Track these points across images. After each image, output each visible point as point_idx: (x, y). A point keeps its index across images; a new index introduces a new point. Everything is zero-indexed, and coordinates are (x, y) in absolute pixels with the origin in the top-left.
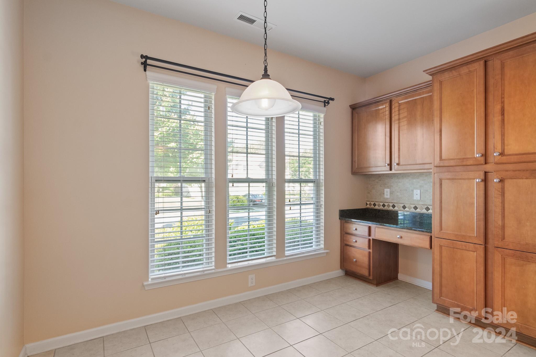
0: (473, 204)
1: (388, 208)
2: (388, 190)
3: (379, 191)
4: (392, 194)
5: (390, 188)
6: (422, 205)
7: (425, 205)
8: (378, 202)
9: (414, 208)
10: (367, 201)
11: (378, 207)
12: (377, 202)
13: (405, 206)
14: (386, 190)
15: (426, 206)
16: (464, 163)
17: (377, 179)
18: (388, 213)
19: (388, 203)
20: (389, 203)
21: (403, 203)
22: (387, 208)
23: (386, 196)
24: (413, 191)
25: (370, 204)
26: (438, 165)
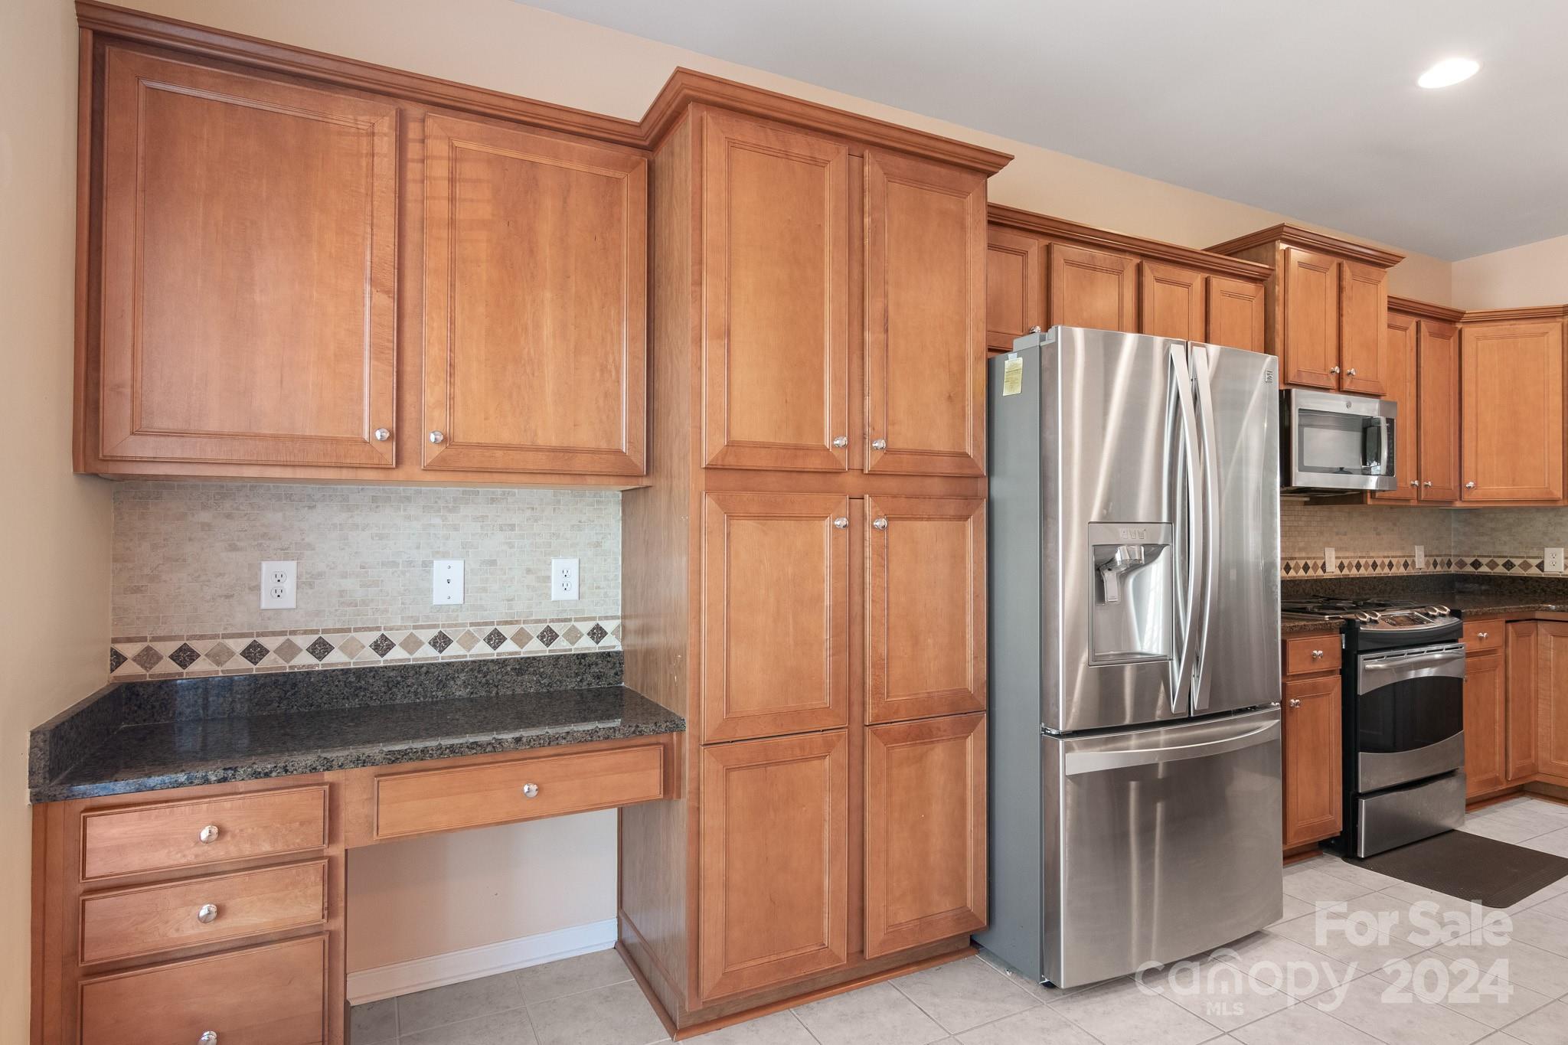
0: (820, 598)
1: (281, 662)
2: (290, 568)
3: (221, 575)
4: (311, 585)
5: (298, 558)
6: (472, 624)
7: (486, 624)
8: (215, 637)
9: (434, 643)
10: (115, 641)
11: (215, 668)
12: (202, 637)
13: (386, 639)
14: (268, 568)
15: (489, 630)
16: (799, 464)
17: (204, 507)
18: (288, 687)
19: (282, 633)
20: (293, 633)
21: (378, 629)
22: (275, 660)
23: (267, 602)
24: (427, 565)
25: (148, 657)
26: (720, 463)
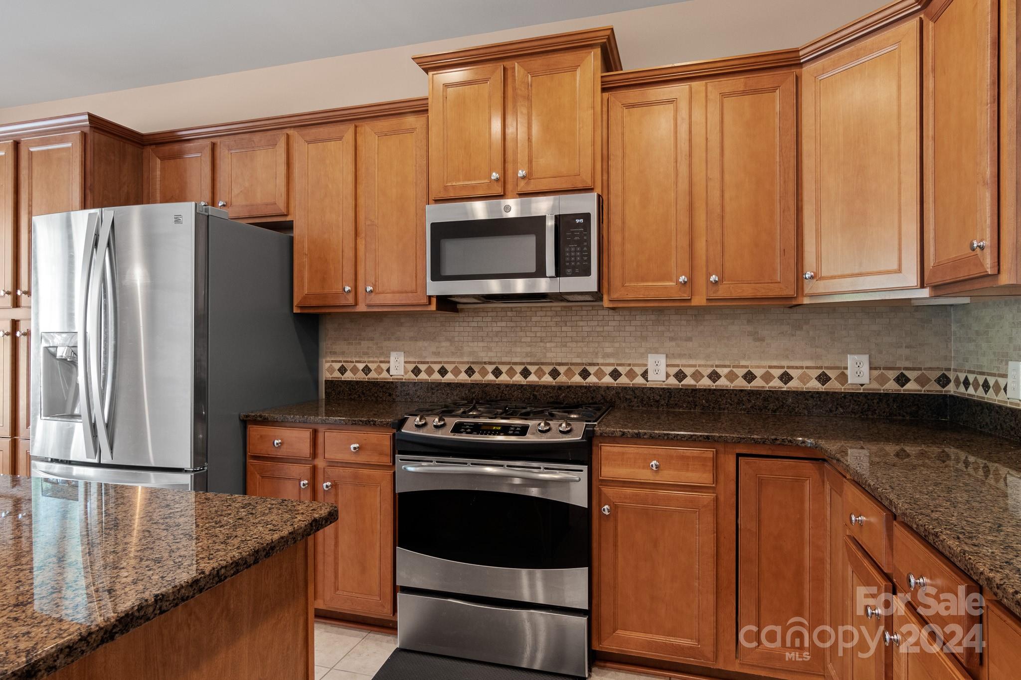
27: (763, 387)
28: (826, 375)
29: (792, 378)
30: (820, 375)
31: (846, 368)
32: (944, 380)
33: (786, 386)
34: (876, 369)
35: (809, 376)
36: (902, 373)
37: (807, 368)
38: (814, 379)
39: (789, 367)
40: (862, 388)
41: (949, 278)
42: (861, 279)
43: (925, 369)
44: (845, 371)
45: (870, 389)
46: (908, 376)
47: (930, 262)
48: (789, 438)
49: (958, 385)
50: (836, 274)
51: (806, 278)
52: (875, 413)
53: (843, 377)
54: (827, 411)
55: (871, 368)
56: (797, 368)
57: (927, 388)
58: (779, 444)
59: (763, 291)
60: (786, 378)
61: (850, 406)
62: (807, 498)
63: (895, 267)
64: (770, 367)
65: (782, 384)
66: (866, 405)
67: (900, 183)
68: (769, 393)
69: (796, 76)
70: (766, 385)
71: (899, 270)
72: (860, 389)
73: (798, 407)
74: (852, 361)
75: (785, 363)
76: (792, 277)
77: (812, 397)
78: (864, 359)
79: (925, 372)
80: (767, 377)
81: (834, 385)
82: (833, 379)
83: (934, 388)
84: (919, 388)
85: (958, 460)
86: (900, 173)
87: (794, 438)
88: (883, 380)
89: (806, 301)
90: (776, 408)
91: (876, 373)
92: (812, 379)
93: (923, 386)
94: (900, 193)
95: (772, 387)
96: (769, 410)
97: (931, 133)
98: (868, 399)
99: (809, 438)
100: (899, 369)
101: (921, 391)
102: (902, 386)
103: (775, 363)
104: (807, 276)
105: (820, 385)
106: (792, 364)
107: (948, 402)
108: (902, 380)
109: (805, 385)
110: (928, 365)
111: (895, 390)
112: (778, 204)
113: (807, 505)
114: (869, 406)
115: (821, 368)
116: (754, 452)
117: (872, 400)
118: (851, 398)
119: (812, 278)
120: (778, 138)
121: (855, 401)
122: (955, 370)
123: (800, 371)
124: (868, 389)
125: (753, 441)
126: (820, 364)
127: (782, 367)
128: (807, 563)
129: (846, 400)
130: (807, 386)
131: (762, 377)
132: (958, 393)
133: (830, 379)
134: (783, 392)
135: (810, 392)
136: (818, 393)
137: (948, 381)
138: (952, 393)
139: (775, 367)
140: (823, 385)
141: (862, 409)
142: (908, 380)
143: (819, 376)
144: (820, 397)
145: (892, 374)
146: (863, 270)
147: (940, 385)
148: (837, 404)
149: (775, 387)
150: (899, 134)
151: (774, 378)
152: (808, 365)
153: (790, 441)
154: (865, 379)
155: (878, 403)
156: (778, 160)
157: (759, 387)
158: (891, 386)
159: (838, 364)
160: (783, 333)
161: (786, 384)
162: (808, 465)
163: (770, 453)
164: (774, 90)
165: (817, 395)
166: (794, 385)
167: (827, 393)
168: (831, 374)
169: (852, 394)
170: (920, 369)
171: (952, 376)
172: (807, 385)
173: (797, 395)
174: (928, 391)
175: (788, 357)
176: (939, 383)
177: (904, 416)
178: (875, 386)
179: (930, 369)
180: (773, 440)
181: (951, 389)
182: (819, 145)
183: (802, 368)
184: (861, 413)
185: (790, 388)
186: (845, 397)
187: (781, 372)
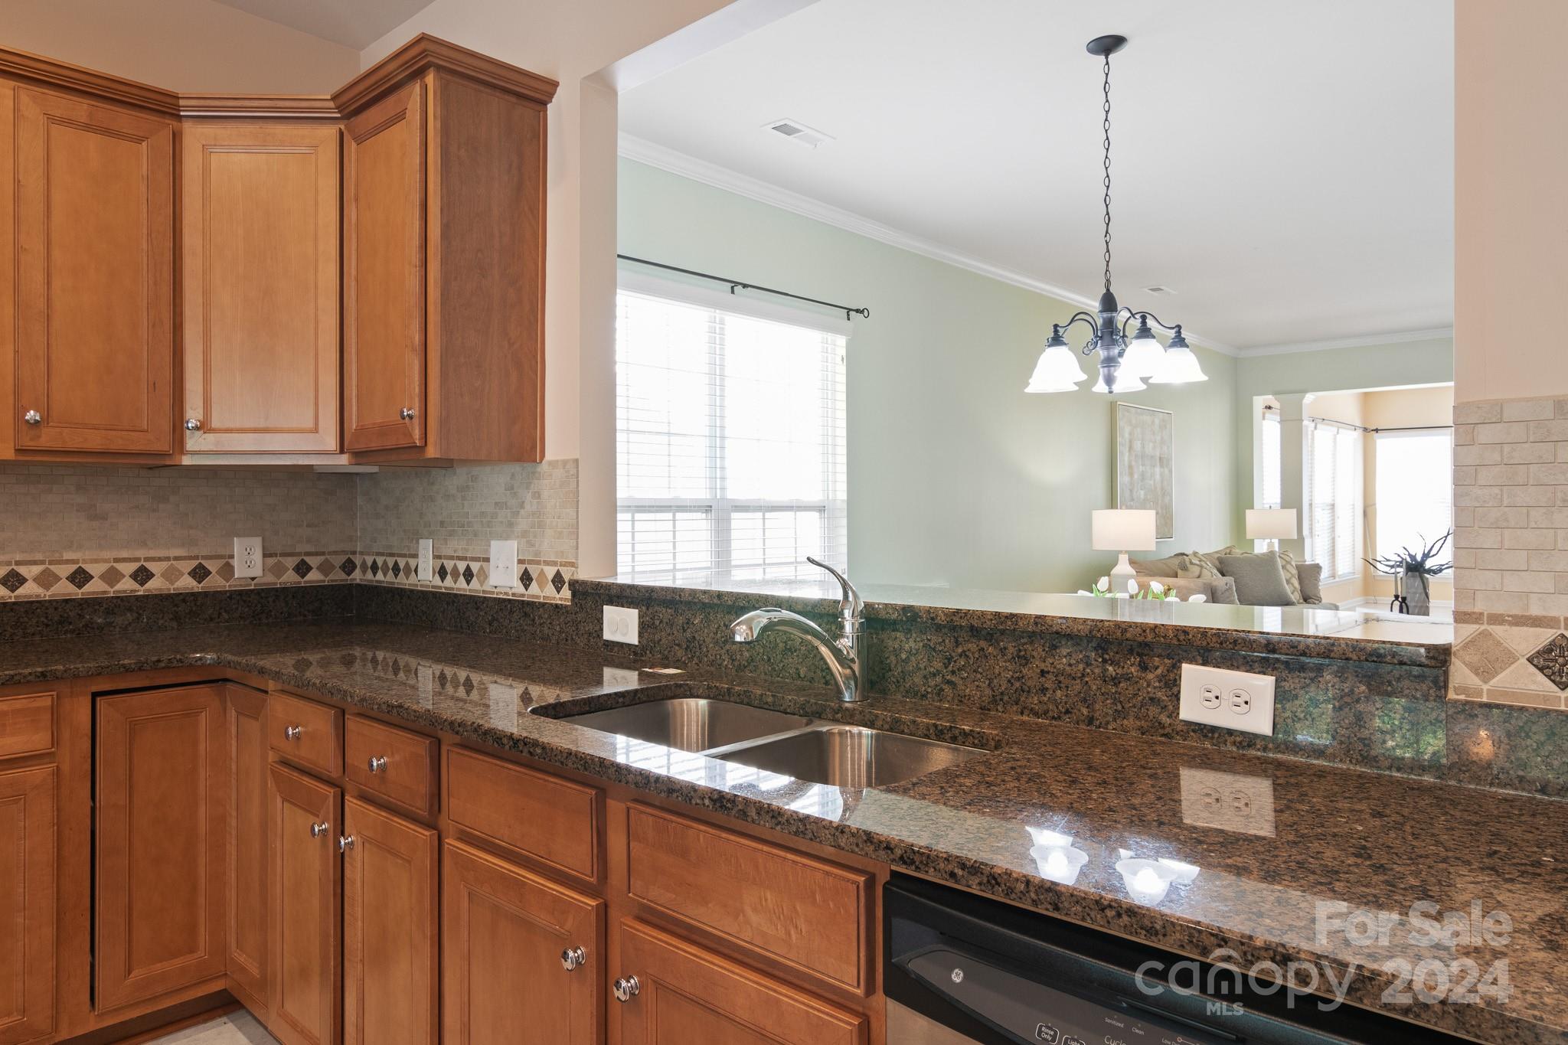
27: (105, 592)
28: (204, 568)
29: (153, 575)
30: (195, 568)
31: (232, 557)
32: (349, 567)
33: (142, 589)
34: (271, 555)
35: (179, 570)
36: (303, 560)
37: (176, 558)
38: (186, 576)
39: (147, 559)
40: (253, 583)
41: (374, 445)
42: (268, 436)
43: (330, 553)
44: (230, 560)
45: (265, 584)
46: (310, 563)
47: (352, 424)
48: (178, 657)
49: (364, 572)
50: (231, 425)
51: (188, 428)
52: (271, 616)
53: (227, 570)
54: (205, 620)
55: (265, 555)
56: (160, 559)
57: (331, 577)
58: (163, 668)
59: (119, 442)
60: (142, 575)
61: (237, 609)
62: (202, 737)
63: (310, 424)
64: (116, 560)
65: (136, 586)
66: (259, 606)
67: (317, 322)
68: (115, 601)
69: (173, 133)
70: (110, 589)
71: (316, 430)
72: (251, 585)
73: (163, 618)
74: (238, 545)
75: (141, 553)
76: (166, 425)
77: (184, 601)
78: (256, 543)
79: (328, 557)
80: (111, 576)
81: (215, 582)
82: (214, 573)
83: (338, 576)
84: (322, 577)
85: (364, 660)
86: (316, 309)
87: (186, 655)
88: (279, 570)
89: (186, 461)
90: (127, 622)
91: (271, 561)
92: (183, 574)
93: (326, 575)
94: (316, 334)
95: (119, 592)
96: (115, 627)
97: (354, 272)
98: (262, 598)
99: (207, 653)
100: (299, 554)
101: (324, 581)
102: (303, 577)
103: (124, 554)
104: (190, 425)
105: (195, 583)
106: (152, 553)
107: (354, 593)
108: (302, 569)
109: (173, 584)
110: (332, 548)
111: (295, 583)
112: (145, 314)
113: (202, 747)
114: (262, 607)
115: (196, 558)
116: (122, 686)
117: (267, 598)
118: (238, 597)
119: (197, 428)
120: (145, 215)
121: (245, 601)
122: (362, 553)
123: (165, 565)
124: (260, 584)
125: (122, 669)
126: (195, 552)
127: (137, 560)
128: (203, 827)
129: (233, 601)
130: (175, 586)
131: (102, 577)
132: (365, 580)
133: (210, 573)
134: (138, 598)
135: (181, 594)
136: (193, 594)
137: (354, 567)
138: (358, 581)
139: (124, 560)
140: (200, 582)
141: (254, 612)
142: (309, 569)
143: (194, 570)
144: (195, 600)
145: (291, 562)
146: (270, 424)
147: (345, 572)
148: (221, 608)
149: (125, 591)
150: (317, 261)
151: (124, 576)
152: (177, 555)
153: (180, 661)
154: (257, 571)
155: (274, 601)
156: (145, 246)
157: (97, 593)
158: (290, 578)
159: (221, 552)
160: (137, 507)
161: (142, 584)
162: (203, 690)
163: (146, 683)
164: (139, 140)
165: (192, 598)
166: (155, 585)
167: (205, 594)
168: (212, 566)
169: (240, 593)
170: (323, 554)
171: (358, 561)
172: (177, 583)
173: (161, 601)
174: (332, 581)
175: (146, 544)
176: (344, 570)
177: (305, 616)
178: (270, 579)
179: (335, 553)
180: (154, 662)
181: (357, 576)
182: (208, 242)
183: (168, 559)
184: (253, 617)
185: (149, 590)
186: (230, 598)
187: (134, 566)
